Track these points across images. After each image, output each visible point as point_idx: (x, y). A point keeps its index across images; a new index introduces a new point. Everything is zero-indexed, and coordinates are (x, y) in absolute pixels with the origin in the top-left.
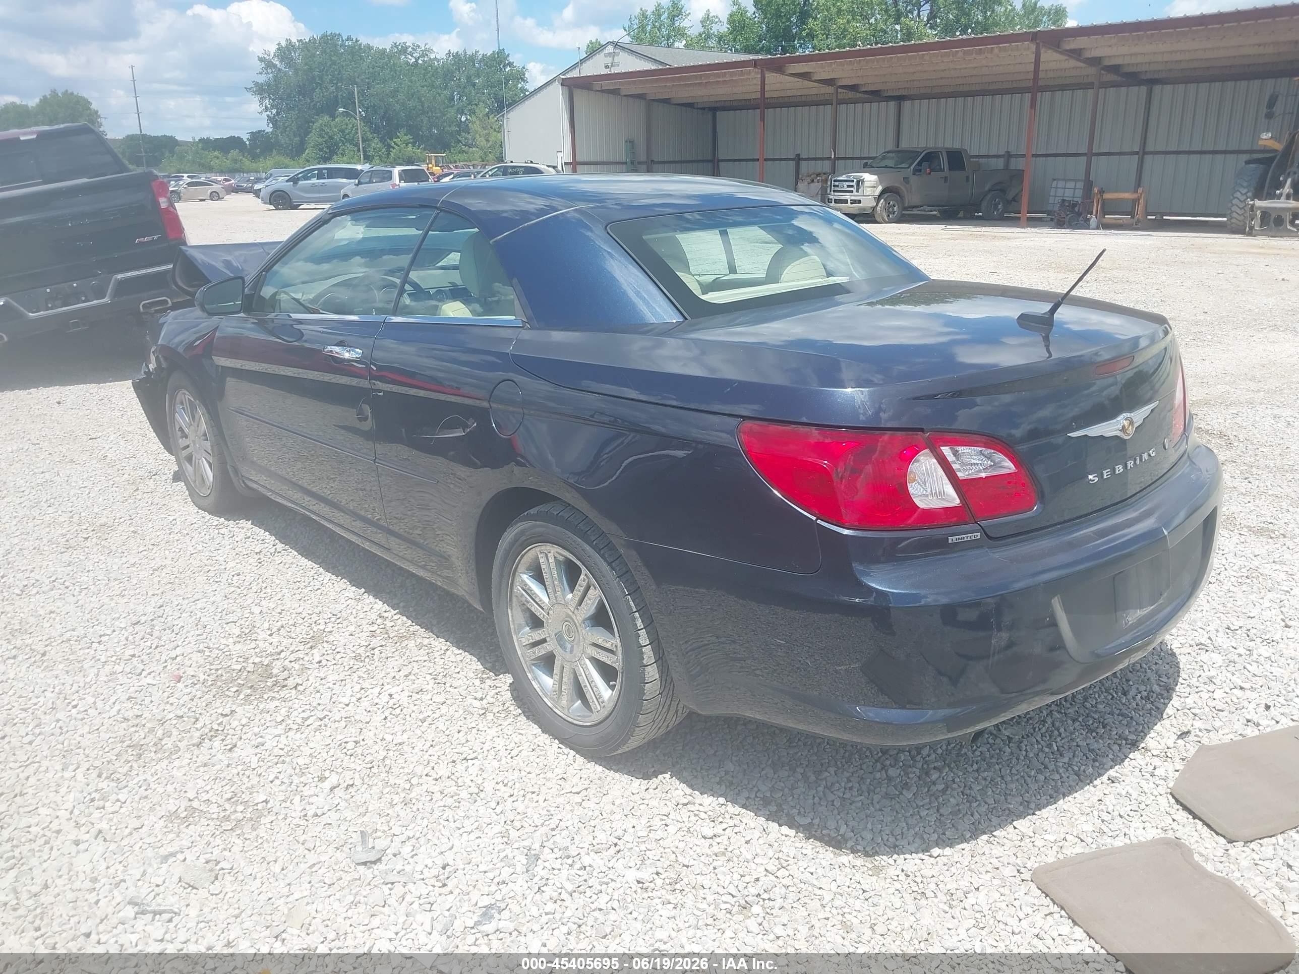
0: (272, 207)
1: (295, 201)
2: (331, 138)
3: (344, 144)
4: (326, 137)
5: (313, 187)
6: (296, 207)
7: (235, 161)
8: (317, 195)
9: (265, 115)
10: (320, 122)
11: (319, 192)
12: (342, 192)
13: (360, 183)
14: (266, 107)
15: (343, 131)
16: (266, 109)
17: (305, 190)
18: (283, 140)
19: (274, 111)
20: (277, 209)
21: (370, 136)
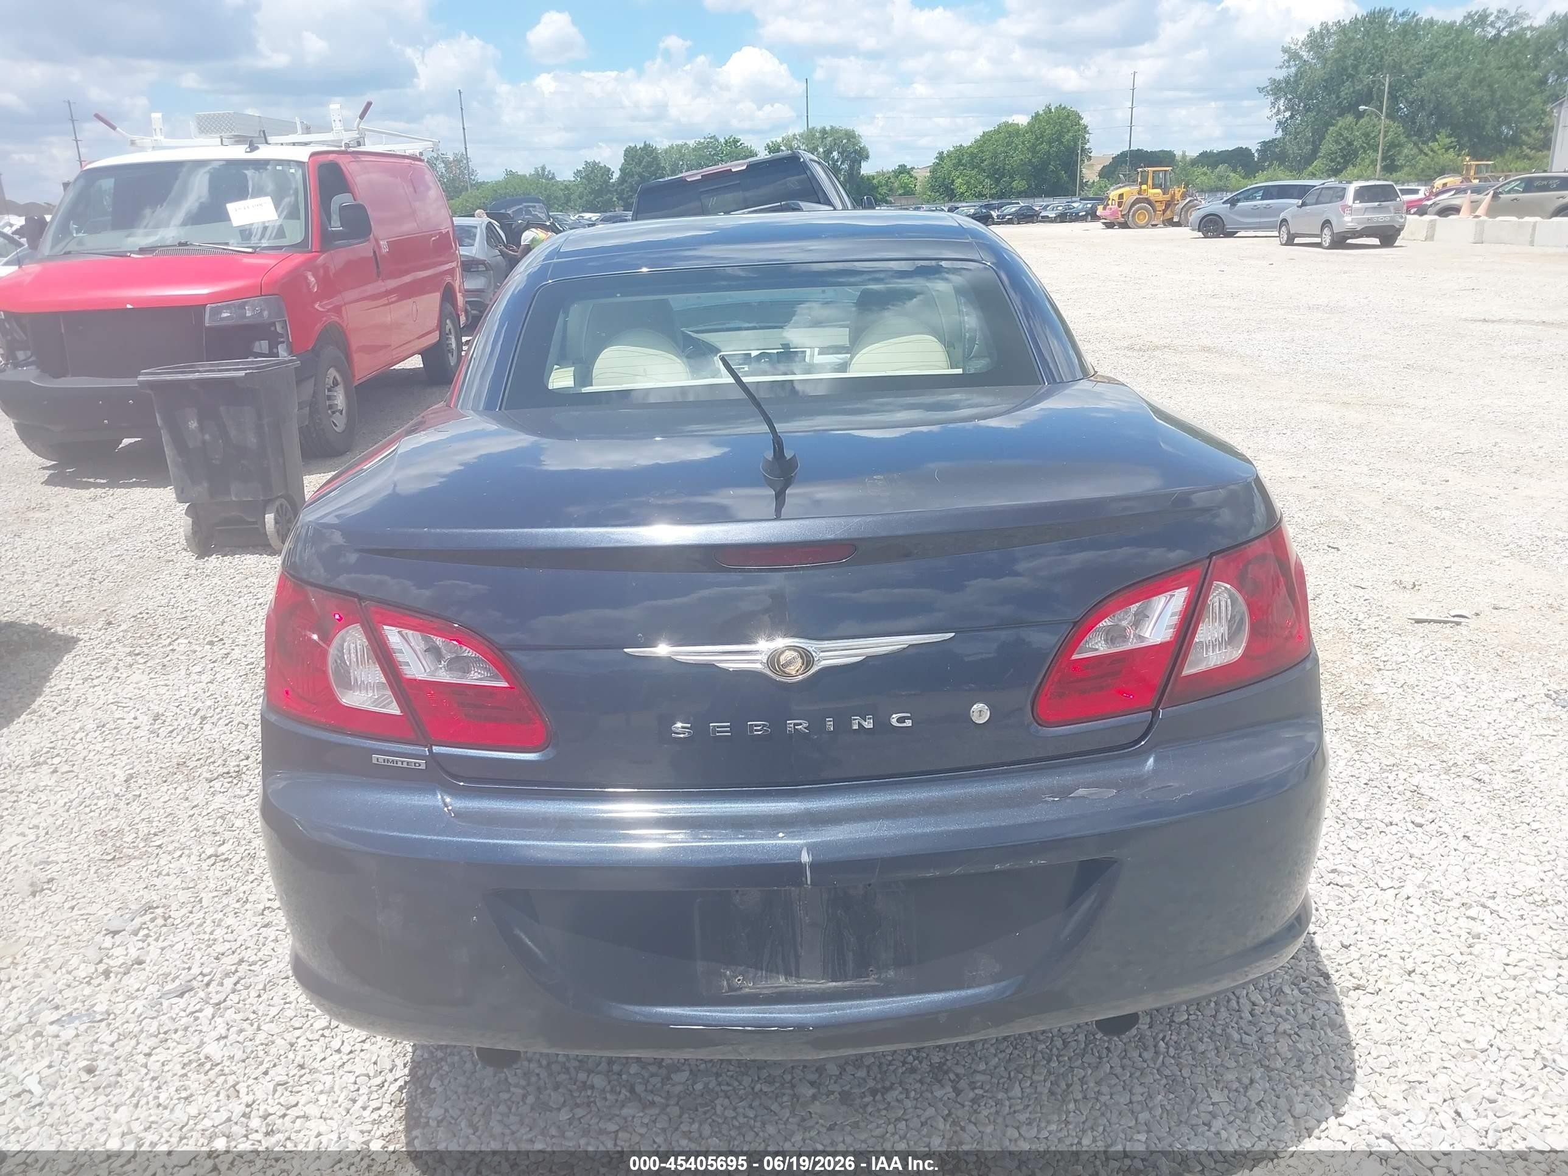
0: (1200, 234)
1: (1229, 227)
2: (1350, 144)
3: (1365, 152)
4: (1344, 143)
5: (1256, 212)
6: (1231, 235)
7: (1220, 178)
8: (1258, 220)
9: (1274, 121)
10: (1340, 124)
11: (1260, 216)
12: (1282, 216)
13: (1304, 204)
14: (1279, 110)
15: (1366, 135)
16: (1278, 112)
17: (1245, 213)
18: (1292, 149)
19: (1288, 114)
20: (1205, 237)
21: (1403, 139)
